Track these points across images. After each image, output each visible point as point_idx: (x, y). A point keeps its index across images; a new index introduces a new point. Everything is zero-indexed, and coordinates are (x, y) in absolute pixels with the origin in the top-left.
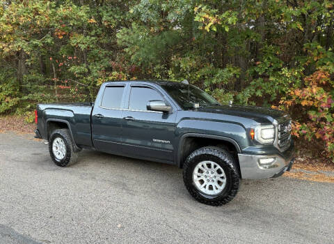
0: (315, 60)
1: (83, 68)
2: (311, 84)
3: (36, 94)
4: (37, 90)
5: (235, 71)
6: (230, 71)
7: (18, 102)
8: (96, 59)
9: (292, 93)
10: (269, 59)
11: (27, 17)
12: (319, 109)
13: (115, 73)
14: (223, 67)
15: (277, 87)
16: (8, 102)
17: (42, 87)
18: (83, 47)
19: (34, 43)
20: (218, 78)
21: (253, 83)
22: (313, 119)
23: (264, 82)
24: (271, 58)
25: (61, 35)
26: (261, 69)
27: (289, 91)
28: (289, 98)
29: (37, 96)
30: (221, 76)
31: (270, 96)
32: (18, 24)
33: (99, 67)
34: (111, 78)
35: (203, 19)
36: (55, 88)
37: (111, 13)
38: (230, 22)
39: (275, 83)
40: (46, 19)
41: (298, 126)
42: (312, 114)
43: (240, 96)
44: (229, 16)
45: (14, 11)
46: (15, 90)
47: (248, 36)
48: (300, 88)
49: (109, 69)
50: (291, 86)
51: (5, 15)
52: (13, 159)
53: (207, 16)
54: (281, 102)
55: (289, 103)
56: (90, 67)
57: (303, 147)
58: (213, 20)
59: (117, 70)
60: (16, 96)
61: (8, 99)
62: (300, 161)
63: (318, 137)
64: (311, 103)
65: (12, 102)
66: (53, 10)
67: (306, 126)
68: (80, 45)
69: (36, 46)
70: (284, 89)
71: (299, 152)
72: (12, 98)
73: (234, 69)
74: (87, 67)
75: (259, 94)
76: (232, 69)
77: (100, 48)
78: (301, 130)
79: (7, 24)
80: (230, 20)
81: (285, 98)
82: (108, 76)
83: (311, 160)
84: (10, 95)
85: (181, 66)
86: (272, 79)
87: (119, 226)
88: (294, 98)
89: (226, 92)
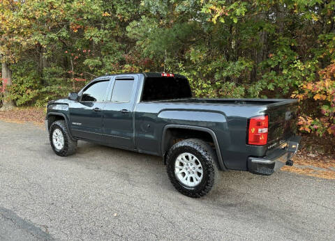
0: (331, 52)
1: (97, 61)
2: (325, 77)
3: (54, 87)
4: (55, 82)
5: (247, 64)
6: (242, 64)
7: (38, 93)
8: (109, 52)
9: (305, 86)
10: (283, 51)
11: (43, 11)
12: (332, 103)
13: (127, 66)
14: (235, 60)
15: (290, 81)
16: (29, 94)
17: (59, 80)
18: (96, 40)
19: (50, 36)
20: (229, 71)
21: (265, 76)
22: (326, 114)
23: (277, 75)
24: (285, 50)
25: (76, 29)
26: (274, 61)
27: (302, 84)
28: (302, 92)
29: (55, 88)
30: (232, 69)
31: (282, 89)
32: (35, 19)
33: (112, 60)
34: (124, 71)
35: (210, 11)
36: (72, 80)
37: (125, 6)
38: (238, 13)
39: (288, 76)
40: (61, 13)
41: (310, 121)
42: (325, 109)
43: (251, 89)
44: (237, 7)
45: (30, 6)
46: (35, 83)
47: (261, 28)
48: (314, 82)
49: (122, 62)
50: (304, 79)
51: (22, 10)
52: (27, 148)
53: (214, 8)
54: (293, 96)
55: (301, 97)
56: (104, 60)
57: (316, 143)
58: (220, 11)
59: (130, 62)
60: (36, 88)
61: (29, 91)
62: (311, 157)
63: (330, 133)
64: (324, 97)
65: (32, 94)
66: (68, 4)
67: (318, 120)
68: (93, 38)
69: (52, 40)
70: (297, 83)
71: (311, 148)
72: (32, 90)
73: (246, 62)
74: (101, 60)
75: (271, 87)
76: (244, 62)
77: (114, 41)
78: (312, 125)
79: (24, 18)
80: (238, 12)
81: (297, 92)
82: (121, 68)
83: (323, 156)
84: (31, 87)
85: (191, 59)
86: (285, 72)
87: (115, 215)
88: (307, 92)
89: (237, 85)
